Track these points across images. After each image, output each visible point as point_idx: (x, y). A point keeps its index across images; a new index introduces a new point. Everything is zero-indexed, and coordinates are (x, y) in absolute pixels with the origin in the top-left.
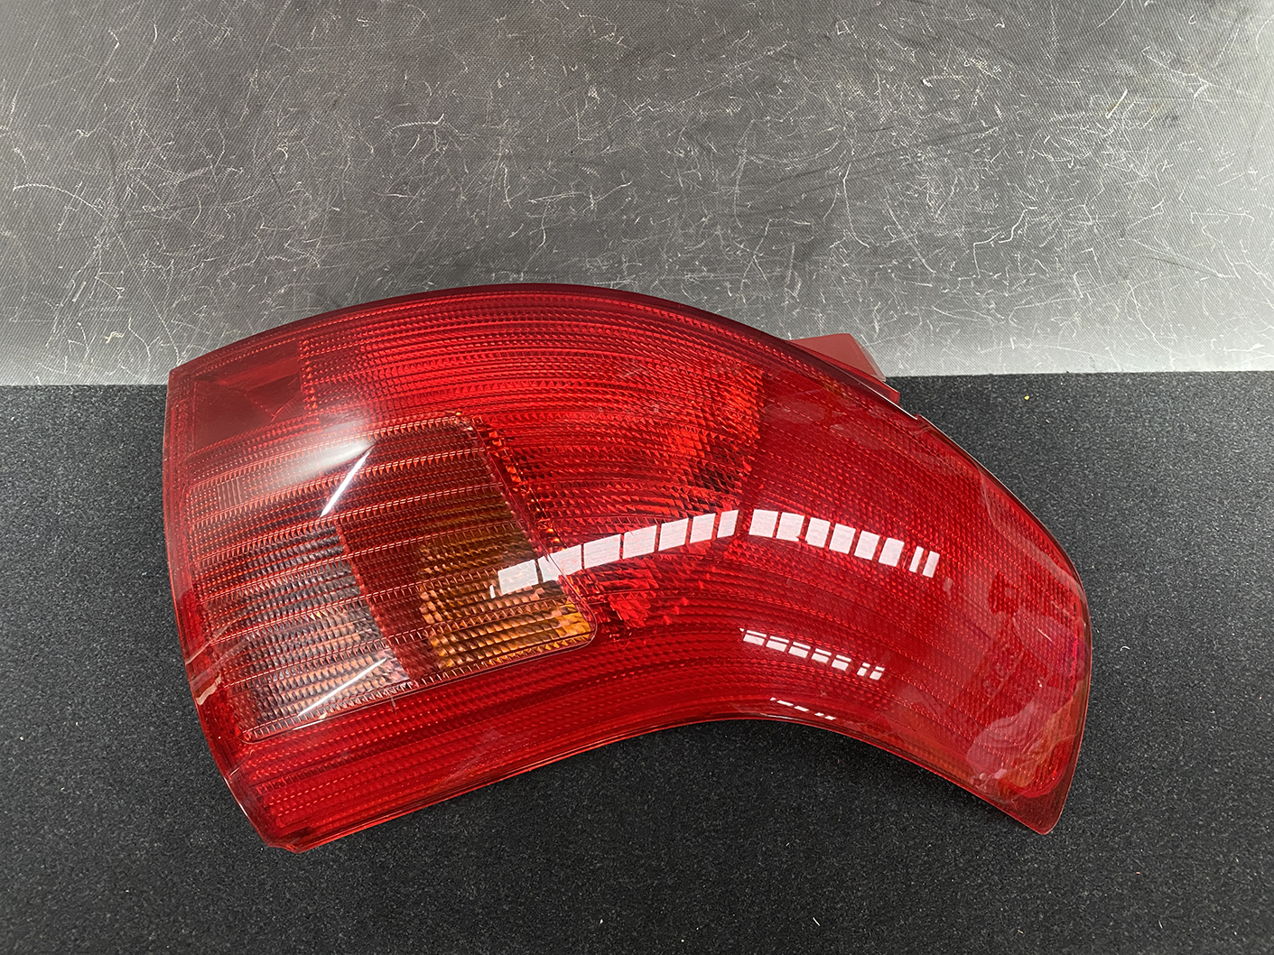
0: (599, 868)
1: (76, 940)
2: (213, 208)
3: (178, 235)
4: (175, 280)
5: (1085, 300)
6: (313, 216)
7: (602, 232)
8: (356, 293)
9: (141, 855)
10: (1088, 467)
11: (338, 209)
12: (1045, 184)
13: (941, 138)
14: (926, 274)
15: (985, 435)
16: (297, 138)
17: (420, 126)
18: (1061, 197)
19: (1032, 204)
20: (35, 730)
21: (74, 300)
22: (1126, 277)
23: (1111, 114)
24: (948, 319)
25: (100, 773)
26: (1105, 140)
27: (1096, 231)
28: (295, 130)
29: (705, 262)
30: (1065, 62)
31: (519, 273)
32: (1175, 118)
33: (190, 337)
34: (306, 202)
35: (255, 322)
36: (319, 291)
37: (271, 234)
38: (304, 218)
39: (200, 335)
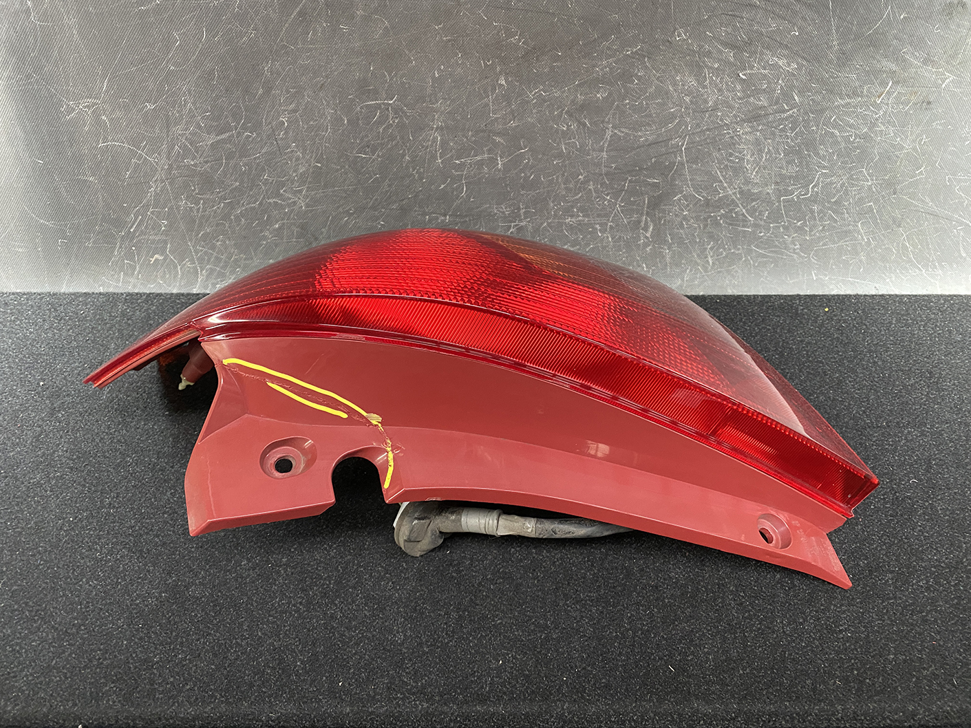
0: (499, 624)
1: (100, 659)
2: (232, 162)
3: (208, 182)
4: (203, 216)
5: (869, 243)
6: (302, 170)
7: (506, 185)
8: (330, 229)
9: (153, 602)
10: (877, 356)
11: (319, 165)
12: (833, 153)
13: (755, 117)
14: (746, 221)
15: (795, 333)
16: (295, 111)
17: (380, 105)
18: (846, 163)
19: (824, 167)
20: (81, 514)
21: (132, 230)
22: (899, 226)
23: (880, 99)
24: (764, 256)
25: (126, 544)
26: (877, 120)
27: (874, 189)
28: (293, 106)
29: (581, 209)
30: (844, 59)
31: (445, 216)
32: (929, 103)
33: (209, 260)
34: (298, 159)
35: (255, 250)
36: (303, 227)
37: (272, 183)
38: (295, 171)
39: (217, 258)
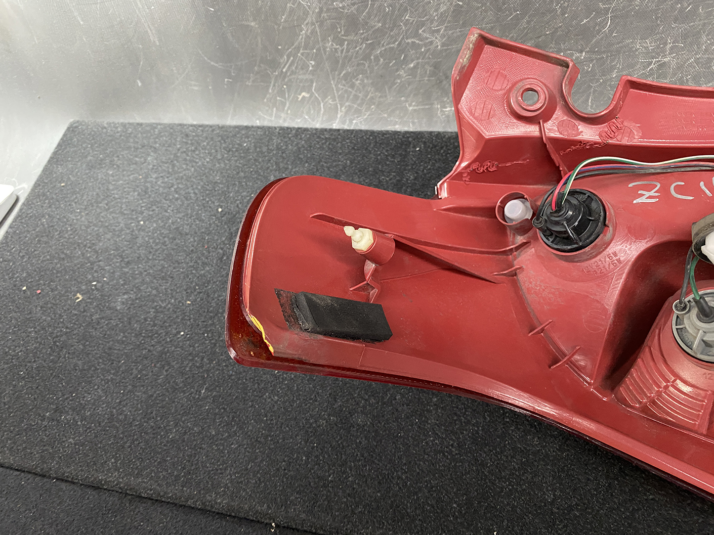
2: (377, 3)
3: (353, 24)
4: (346, 57)
6: (443, 8)
9: (323, 423)
11: (461, 3)
21: (284, 70)
33: (348, 97)
35: (390, 88)
36: (436, 66)
37: (412, 23)
38: (436, 10)
39: (355, 95)
